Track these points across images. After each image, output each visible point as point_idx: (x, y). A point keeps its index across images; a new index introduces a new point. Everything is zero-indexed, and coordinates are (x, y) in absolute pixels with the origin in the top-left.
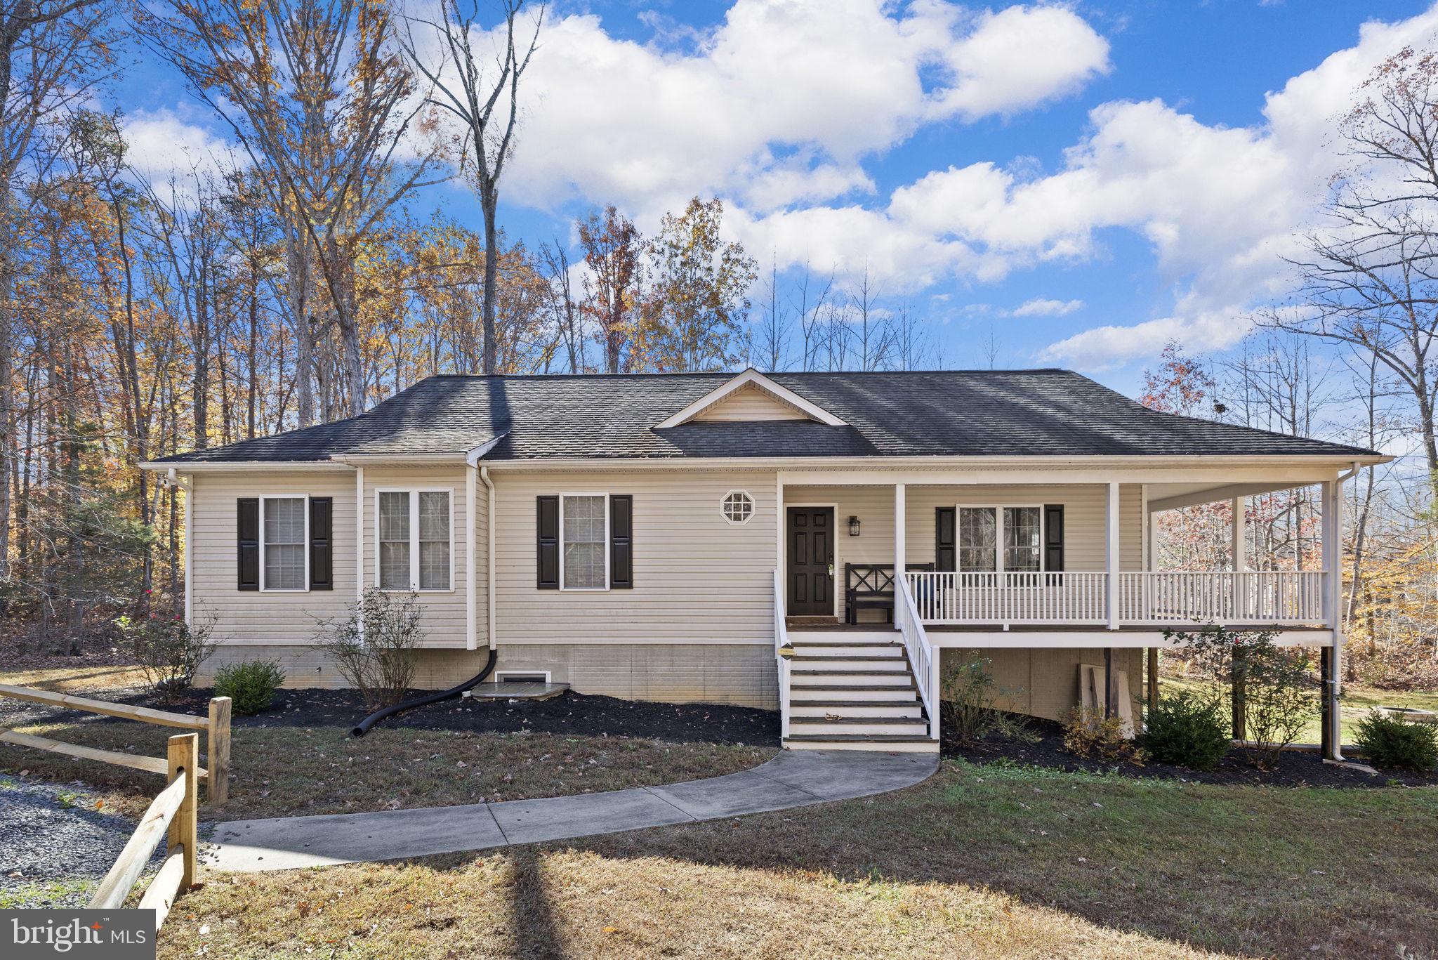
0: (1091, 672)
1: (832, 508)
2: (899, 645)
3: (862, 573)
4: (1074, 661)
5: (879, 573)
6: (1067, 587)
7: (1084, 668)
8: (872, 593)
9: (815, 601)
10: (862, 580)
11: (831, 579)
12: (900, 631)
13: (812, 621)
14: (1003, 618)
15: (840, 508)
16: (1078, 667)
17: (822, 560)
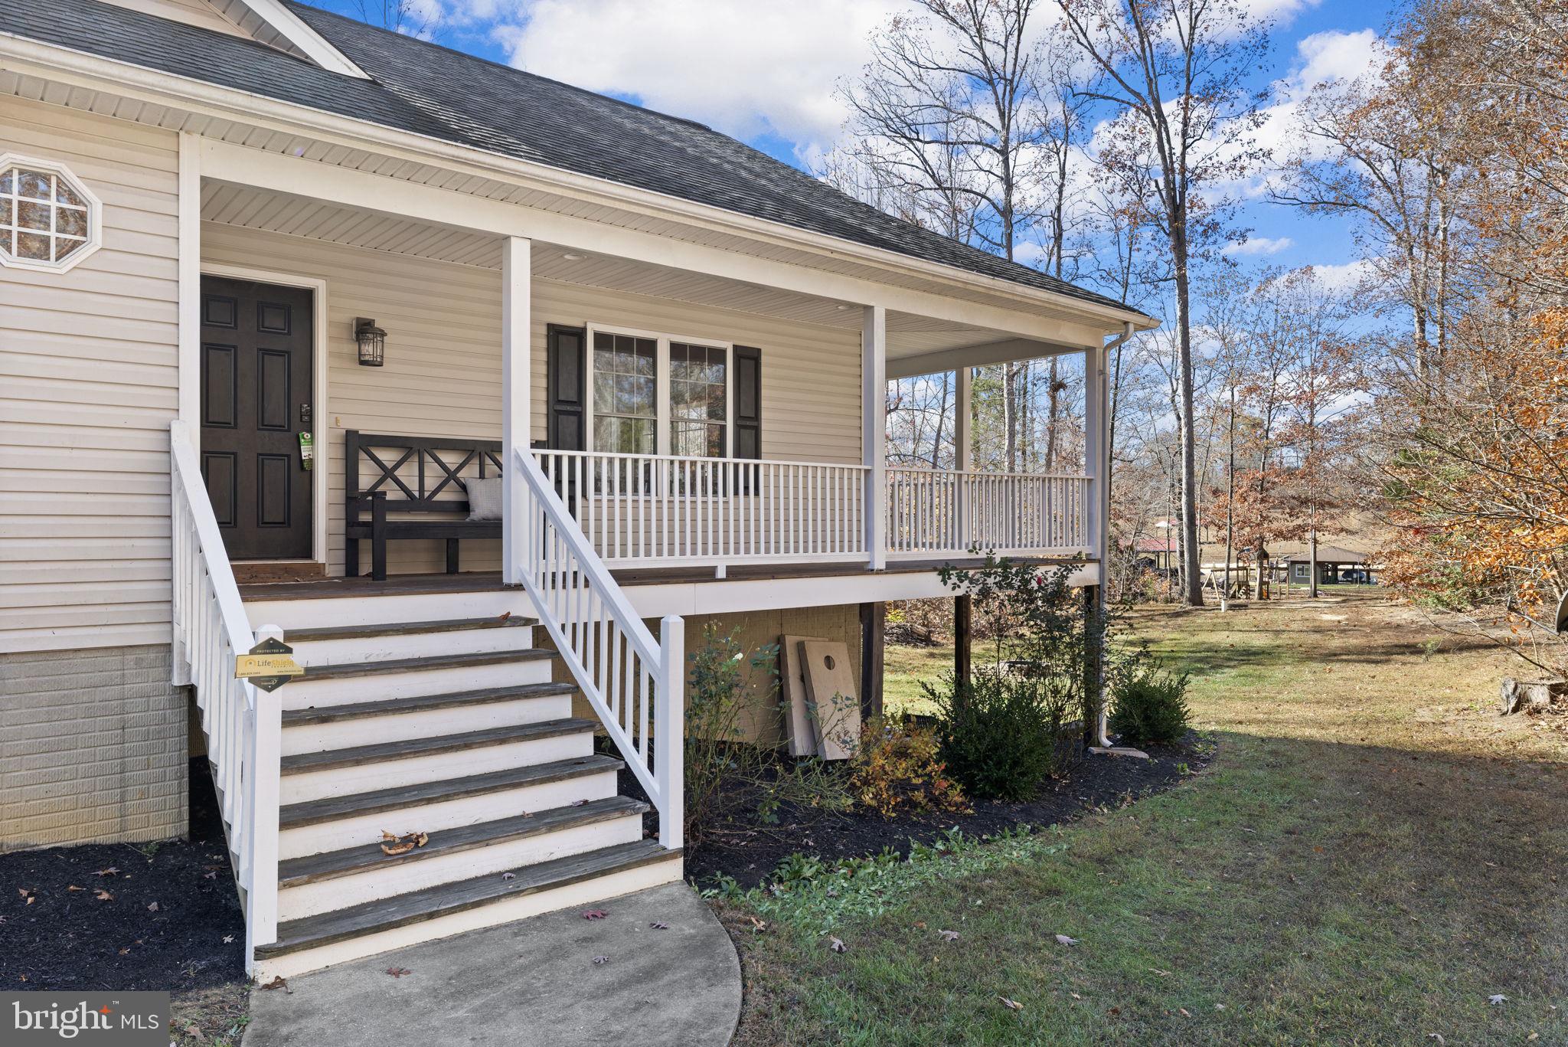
0: (801, 648)
1: (308, 295)
2: (527, 622)
3: (388, 456)
4: (774, 632)
5: (428, 458)
6: (767, 498)
7: (790, 641)
8: (412, 503)
9: (262, 523)
10: (388, 473)
11: (307, 470)
12: (519, 587)
13: (274, 571)
14: (716, 552)
15: (330, 293)
16: (780, 640)
17: (280, 419)
